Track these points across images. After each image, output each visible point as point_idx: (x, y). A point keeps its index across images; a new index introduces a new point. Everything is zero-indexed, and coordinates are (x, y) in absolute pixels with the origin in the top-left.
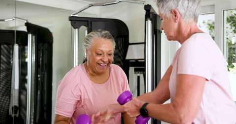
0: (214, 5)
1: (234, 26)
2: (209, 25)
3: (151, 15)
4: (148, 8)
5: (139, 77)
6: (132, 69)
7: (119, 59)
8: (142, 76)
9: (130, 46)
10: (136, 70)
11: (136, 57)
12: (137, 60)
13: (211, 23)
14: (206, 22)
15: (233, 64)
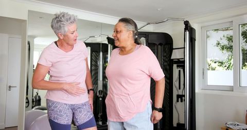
0: (232, 22)
1: (246, 38)
2: (228, 38)
3: (189, 28)
4: (187, 23)
5: (180, 71)
6: (175, 66)
7: (167, 60)
8: (182, 70)
9: (174, 50)
10: (178, 66)
11: (178, 58)
12: (178, 59)
13: (229, 36)
14: (226, 36)
15: (246, 63)
